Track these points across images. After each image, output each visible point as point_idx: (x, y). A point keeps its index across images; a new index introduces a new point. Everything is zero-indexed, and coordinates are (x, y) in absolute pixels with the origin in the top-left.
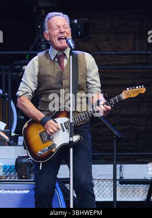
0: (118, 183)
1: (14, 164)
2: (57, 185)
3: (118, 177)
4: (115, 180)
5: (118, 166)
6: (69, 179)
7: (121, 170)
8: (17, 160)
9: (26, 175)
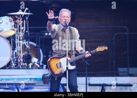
0: (88, 85)
1: (42, 77)
2: (61, 86)
3: (88, 83)
4: (86, 84)
5: (88, 78)
6: (66, 84)
7: (89, 80)
8: (43, 75)
9: (47, 82)
